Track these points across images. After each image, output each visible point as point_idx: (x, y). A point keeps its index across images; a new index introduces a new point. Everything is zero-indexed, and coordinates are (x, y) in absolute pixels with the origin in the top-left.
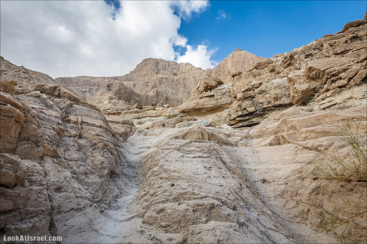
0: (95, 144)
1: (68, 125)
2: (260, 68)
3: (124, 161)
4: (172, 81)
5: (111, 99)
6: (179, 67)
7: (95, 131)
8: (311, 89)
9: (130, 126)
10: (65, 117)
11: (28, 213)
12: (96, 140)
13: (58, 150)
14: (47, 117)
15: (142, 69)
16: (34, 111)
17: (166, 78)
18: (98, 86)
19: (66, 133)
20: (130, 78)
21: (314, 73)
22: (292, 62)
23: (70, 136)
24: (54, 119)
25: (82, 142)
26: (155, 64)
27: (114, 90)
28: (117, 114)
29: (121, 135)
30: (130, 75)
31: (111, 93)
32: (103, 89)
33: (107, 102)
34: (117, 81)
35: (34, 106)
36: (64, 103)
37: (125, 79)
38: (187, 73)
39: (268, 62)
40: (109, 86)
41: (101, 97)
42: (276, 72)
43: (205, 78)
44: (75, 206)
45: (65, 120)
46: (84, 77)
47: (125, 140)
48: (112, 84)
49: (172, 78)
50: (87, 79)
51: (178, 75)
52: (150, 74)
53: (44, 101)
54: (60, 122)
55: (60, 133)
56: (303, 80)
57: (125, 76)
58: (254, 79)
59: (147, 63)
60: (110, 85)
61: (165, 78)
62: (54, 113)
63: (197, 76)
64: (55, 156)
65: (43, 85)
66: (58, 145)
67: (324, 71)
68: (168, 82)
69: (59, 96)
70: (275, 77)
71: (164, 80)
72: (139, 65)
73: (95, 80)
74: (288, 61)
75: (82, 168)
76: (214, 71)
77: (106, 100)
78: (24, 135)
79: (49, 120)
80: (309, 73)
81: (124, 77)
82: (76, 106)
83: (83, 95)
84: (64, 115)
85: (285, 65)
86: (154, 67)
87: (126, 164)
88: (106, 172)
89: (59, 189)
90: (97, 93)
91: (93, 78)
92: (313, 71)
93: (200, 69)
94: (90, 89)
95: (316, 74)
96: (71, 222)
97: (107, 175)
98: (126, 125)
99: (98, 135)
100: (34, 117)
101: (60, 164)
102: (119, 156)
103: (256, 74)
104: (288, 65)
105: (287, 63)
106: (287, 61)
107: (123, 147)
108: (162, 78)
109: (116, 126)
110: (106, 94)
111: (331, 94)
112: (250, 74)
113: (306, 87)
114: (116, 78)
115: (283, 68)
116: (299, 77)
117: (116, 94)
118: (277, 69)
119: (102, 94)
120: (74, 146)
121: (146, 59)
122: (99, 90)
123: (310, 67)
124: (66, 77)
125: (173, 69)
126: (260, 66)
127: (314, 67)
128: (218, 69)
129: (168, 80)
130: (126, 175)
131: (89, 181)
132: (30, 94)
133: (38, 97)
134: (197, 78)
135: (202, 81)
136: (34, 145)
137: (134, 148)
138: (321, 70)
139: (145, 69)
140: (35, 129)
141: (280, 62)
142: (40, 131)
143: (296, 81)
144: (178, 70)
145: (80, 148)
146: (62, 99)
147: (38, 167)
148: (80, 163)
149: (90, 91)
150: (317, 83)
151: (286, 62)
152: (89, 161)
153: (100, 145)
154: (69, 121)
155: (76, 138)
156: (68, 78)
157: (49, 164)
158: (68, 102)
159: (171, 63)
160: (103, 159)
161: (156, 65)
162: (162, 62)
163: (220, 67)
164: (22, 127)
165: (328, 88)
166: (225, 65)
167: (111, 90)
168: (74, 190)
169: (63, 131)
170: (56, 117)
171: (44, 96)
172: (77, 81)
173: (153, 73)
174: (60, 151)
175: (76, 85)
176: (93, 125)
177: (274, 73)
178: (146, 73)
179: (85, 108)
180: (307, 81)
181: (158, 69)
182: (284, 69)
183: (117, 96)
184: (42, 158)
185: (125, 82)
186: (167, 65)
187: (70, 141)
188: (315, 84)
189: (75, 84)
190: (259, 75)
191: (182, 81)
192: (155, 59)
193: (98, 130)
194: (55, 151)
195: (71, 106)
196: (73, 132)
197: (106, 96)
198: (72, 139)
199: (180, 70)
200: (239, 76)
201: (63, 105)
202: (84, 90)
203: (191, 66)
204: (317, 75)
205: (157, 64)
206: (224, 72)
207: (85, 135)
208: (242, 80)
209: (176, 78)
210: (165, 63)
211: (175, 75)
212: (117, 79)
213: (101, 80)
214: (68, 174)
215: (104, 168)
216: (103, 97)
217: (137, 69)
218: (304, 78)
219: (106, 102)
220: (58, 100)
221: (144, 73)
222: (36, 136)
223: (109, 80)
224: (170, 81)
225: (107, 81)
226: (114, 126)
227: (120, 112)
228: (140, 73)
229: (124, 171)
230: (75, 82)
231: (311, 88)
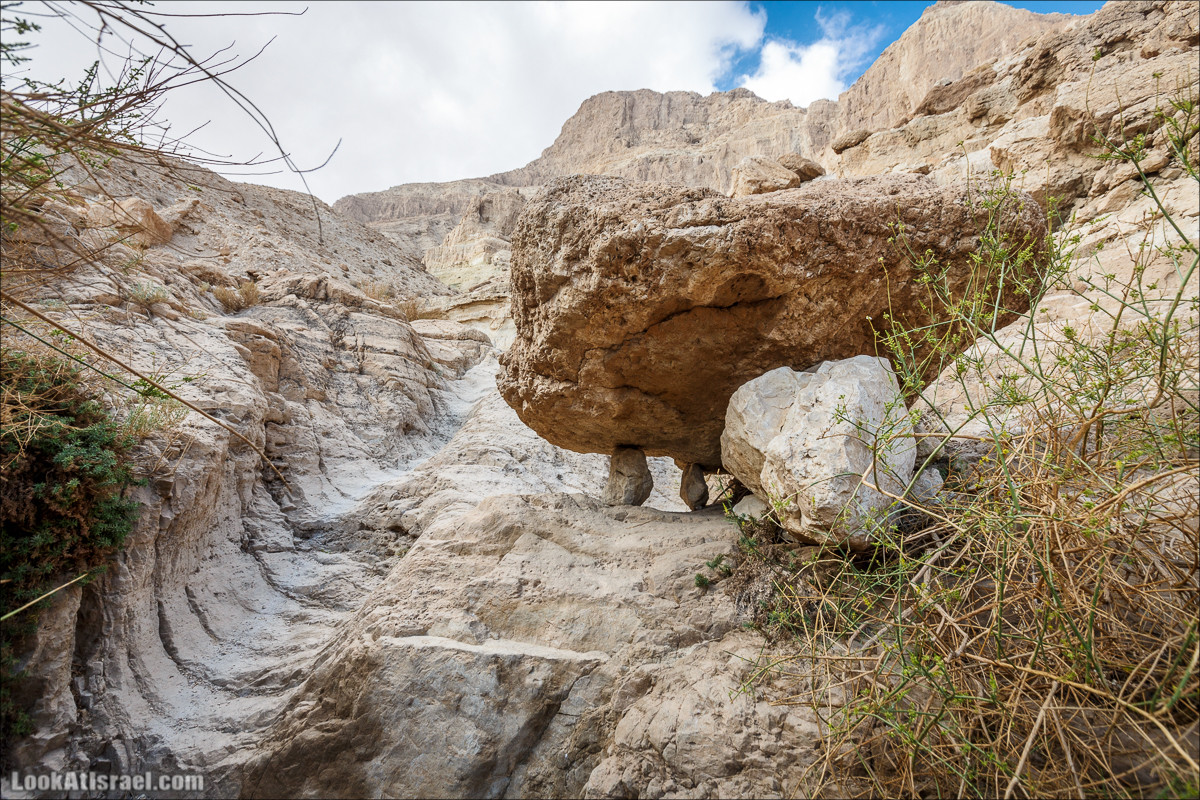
0: (384, 383)
1: (343, 353)
2: (940, 107)
3: (443, 413)
4: (681, 167)
5: (490, 248)
6: (706, 110)
7: (383, 361)
8: (1063, 186)
9: (475, 344)
10: (338, 340)
11: (298, 448)
12: (384, 376)
13: (327, 392)
14: (309, 343)
15: (579, 136)
16: (290, 336)
17: (661, 159)
18: (452, 211)
19: (340, 367)
20: (543, 172)
21: (1073, 128)
22: (1049, 77)
23: (346, 372)
24: (319, 345)
25: (363, 380)
26: (621, 111)
27: (498, 218)
28: (496, 301)
29: (451, 365)
30: (545, 162)
31: (490, 231)
32: (467, 222)
33: (482, 259)
34: (506, 190)
35: (290, 327)
36: (336, 312)
37: (527, 178)
38: (736, 127)
39: (976, 81)
40: (481, 209)
41: (462, 245)
42: (992, 120)
43: (755, 164)
44: (347, 455)
45: (338, 344)
46: (410, 187)
47: (460, 375)
48: (491, 202)
49: (683, 154)
50: (420, 191)
51: (703, 140)
52: (607, 151)
53: (303, 314)
54: (329, 349)
55: (330, 367)
56: (1039, 155)
57: (529, 166)
58: (910, 151)
59: (594, 111)
60: (486, 204)
61: (657, 157)
62: (319, 335)
63: (772, 135)
64: (324, 399)
65: (299, 281)
66: (327, 386)
67: (1108, 118)
68: (670, 172)
69: (326, 299)
70: (986, 137)
71: (655, 166)
72: (568, 123)
73: (442, 191)
74: (1035, 76)
75: (361, 418)
76: (843, 108)
77: (476, 254)
78: (284, 373)
79: (312, 348)
80: (1060, 128)
81: (526, 172)
82: (355, 315)
83: (412, 245)
84: (336, 336)
85: (1024, 88)
86: (618, 124)
87: (446, 418)
88: (395, 424)
89: (327, 434)
90: (450, 234)
91: (436, 186)
92: (1071, 120)
93: (787, 107)
94: (432, 223)
95: (1080, 131)
96: (341, 467)
97: (398, 428)
98: (467, 343)
99: (387, 368)
100: (291, 346)
101: (331, 409)
102: (434, 404)
103: (917, 135)
104: (1034, 87)
105: (1030, 84)
106: (1031, 76)
107: (448, 389)
108: (649, 161)
109: (446, 345)
110: (477, 235)
111: (1110, 203)
112: (899, 134)
113: (1044, 181)
114: (501, 180)
115: (1017, 102)
116: (1030, 143)
117: (505, 231)
118: (995, 109)
119: (464, 239)
120: (351, 386)
121: (593, 98)
122: (454, 224)
123: (1058, 108)
124: (363, 194)
125: (685, 122)
126: (940, 100)
127: (1074, 107)
128: (857, 96)
129: (670, 164)
130: (442, 435)
131: (370, 434)
132: (281, 302)
133: (294, 306)
134: (774, 143)
135: (742, 175)
136: (296, 385)
137: (475, 391)
138: (1098, 115)
139: (590, 135)
140: (295, 365)
141: (1008, 81)
142: (300, 366)
143: (1016, 160)
144: (705, 122)
145: (360, 390)
146: (332, 305)
147: (303, 408)
148: (358, 410)
149: (430, 231)
150: (1089, 161)
151: (1028, 77)
152: (372, 409)
153: (391, 384)
154: (343, 346)
155: (354, 375)
156: (368, 194)
157: (315, 407)
158: (342, 309)
159: (677, 101)
160: (392, 406)
161: (625, 114)
162: (647, 102)
163: (867, 87)
164: (280, 363)
165: (1106, 182)
166: (889, 76)
167: (487, 220)
168: (345, 438)
169: (335, 364)
170: (322, 341)
171: (303, 303)
172: (392, 201)
173: (617, 147)
174: (331, 394)
175: (392, 215)
176: (382, 351)
177: (984, 123)
178: (595, 149)
179: (371, 317)
180: (1053, 158)
181: (632, 128)
182: (1020, 104)
183: (508, 238)
184: (307, 400)
185: (530, 188)
186: (664, 111)
187: (345, 379)
188: (1078, 165)
189: (389, 213)
190: (929, 138)
191: (719, 161)
192: (621, 93)
193: (388, 360)
194: (323, 393)
195: (346, 316)
196: (350, 365)
197: (476, 242)
198: (348, 375)
199: (711, 120)
200: (858, 147)
201: (333, 317)
202: (414, 228)
203: (749, 100)
204: (1085, 134)
205: (628, 112)
206: (881, 106)
207: (368, 369)
208: (867, 162)
209: (696, 153)
210: (655, 104)
211: (695, 141)
212: (505, 183)
213: (458, 190)
214: (341, 422)
215: (394, 419)
216: (469, 244)
217: (563, 138)
218: (1047, 147)
219: (478, 260)
220: (324, 307)
221: (589, 148)
222: (296, 373)
223: (482, 187)
224: (677, 166)
225: (475, 191)
226: (440, 346)
227: (502, 294)
228: (576, 153)
229: (441, 430)
230: (388, 205)
231: (1061, 182)
